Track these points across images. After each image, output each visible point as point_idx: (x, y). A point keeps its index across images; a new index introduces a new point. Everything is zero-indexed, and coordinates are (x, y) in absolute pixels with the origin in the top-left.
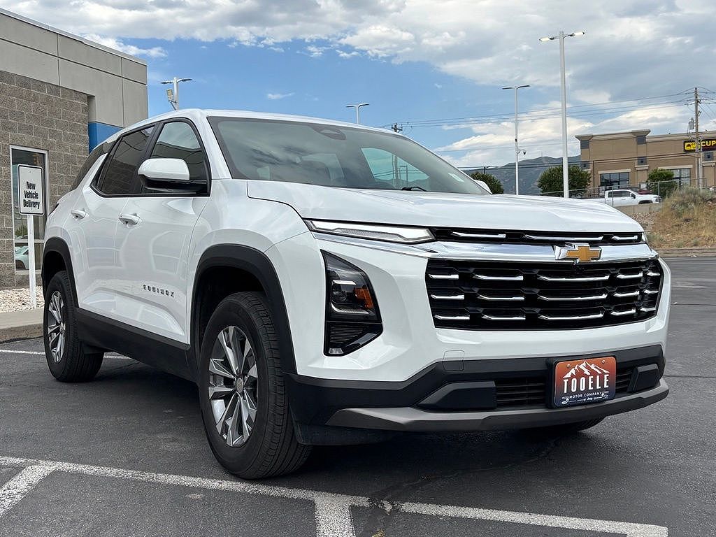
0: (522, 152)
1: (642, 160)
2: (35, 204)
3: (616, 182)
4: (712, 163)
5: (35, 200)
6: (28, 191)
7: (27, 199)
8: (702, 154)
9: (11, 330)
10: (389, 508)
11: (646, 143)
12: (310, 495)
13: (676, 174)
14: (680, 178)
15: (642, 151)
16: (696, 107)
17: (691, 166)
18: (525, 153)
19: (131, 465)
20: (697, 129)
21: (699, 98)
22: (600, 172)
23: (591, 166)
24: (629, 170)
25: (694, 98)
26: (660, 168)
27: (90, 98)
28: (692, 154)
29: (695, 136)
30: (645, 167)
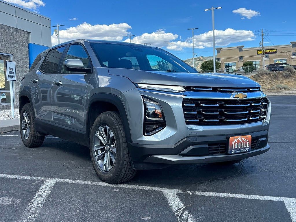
0: (195, 55)
1: (241, 58)
2: (13, 76)
3: (231, 66)
4: (268, 59)
5: (13, 75)
6: (10, 71)
7: (10, 75)
8: (264, 55)
9: (10, 127)
10: (191, 194)
11: (242, 51)
12: (159, 189)
13: (254, 63)
14: (255, 65)
15: (241, 54)
16: (262, 37)
17: (260, 60)
18: (196, 55)
19: (85, 179)
20: (262, 46)
21: (263, 33)
22: (224, 63)
23: (221, 60)
24: (236, 62)
25: (261, 33)
26: (248, 61)
27: (29, 33)
28: (261, 55)
29: (261, 48)
30: (242, 60)
